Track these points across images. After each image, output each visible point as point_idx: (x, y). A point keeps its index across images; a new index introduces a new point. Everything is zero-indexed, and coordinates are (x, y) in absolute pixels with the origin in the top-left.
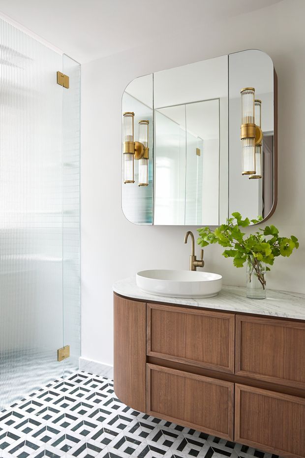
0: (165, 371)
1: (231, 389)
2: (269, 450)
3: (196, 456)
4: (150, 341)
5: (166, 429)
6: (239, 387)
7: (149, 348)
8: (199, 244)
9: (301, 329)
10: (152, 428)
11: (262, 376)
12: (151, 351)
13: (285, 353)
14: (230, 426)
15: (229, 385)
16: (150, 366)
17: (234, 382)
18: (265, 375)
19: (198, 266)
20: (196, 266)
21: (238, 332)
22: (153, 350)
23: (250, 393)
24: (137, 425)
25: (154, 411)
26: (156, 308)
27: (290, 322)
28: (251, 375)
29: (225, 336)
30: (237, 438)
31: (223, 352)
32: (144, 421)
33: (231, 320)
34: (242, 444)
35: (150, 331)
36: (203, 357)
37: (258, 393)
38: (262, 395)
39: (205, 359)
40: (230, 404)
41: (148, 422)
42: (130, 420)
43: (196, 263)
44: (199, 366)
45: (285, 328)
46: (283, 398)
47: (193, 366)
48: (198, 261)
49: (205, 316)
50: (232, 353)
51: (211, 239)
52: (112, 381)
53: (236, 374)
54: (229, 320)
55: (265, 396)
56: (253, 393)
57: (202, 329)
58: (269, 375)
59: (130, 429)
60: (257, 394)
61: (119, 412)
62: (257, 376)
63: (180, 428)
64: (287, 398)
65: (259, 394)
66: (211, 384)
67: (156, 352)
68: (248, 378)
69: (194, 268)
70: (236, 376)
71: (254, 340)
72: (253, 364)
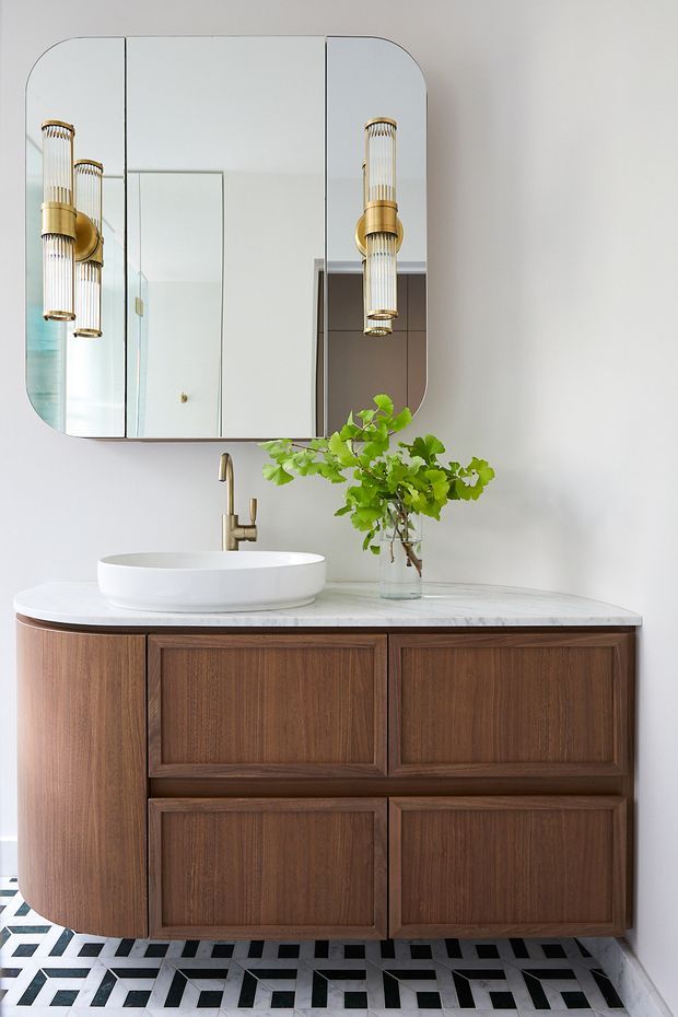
0: (206, 809)
1: (380, 814)
2: (467, 931)
3: (291, 1005)
4: (159, 738)
5: (190, 964)
6: (398, 804)
7: (155, 757)
8: (270, 479)
9: (529, 648)
10: (151, 973)
11: (450, 767)
12: (163, 762)
13: (498, 703)
14: (379, 904)
15: (377, 804)
16: (159, 804)
17: (386, 795)
18: (456, 762)
19: (244, 539)
20: (238, 540)
21: (395, 675)
22: (166, 759)
23: (424, 812)
24: (109, 980)
25: (172, 925)
26: (177, 646)
27: (508, 636)
28: (427, 770)
29: (362, 689)
30: (395, 925)
31: (358, 730)
32: (122, 963)
33: (377, 650)
34: (407, 937)
35: (158, 711)
36: (308, 751)
37: (442, 808)
38: (451, 811)
39: (313, 755)
40: (379, 851)
41: (135, 960)
42: (83, 973)
43: (240, 533)
44: (300, 775)
45: (498, 650)
46: (497, 807)
47: (280, 779)
48: (245, 527)
49: (313, 649)
50: (381, 726)
51: (303, 465)
52: (14, 880)
53: (390, 776)
54: (372, 649)
55: (456, 811)
56: (431, 811)
57: (306, 680)
58: (465, 762)
59: (91, 996)
60: (438, 811)
61: (42, 960)
62: (441, 770)
63: (223, 951)
64: (505, 804)
65: (443, 811)
66: (328, 812)
67: (178, 763)
68: (418, 778)
69: (233, 545)
70: (393, 779)
71: (431, 687)
72: (430, 743)
